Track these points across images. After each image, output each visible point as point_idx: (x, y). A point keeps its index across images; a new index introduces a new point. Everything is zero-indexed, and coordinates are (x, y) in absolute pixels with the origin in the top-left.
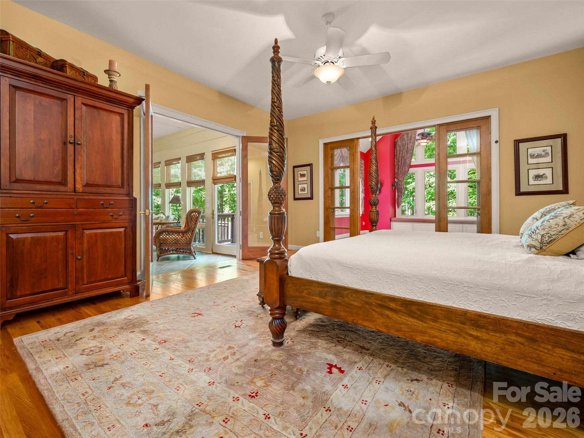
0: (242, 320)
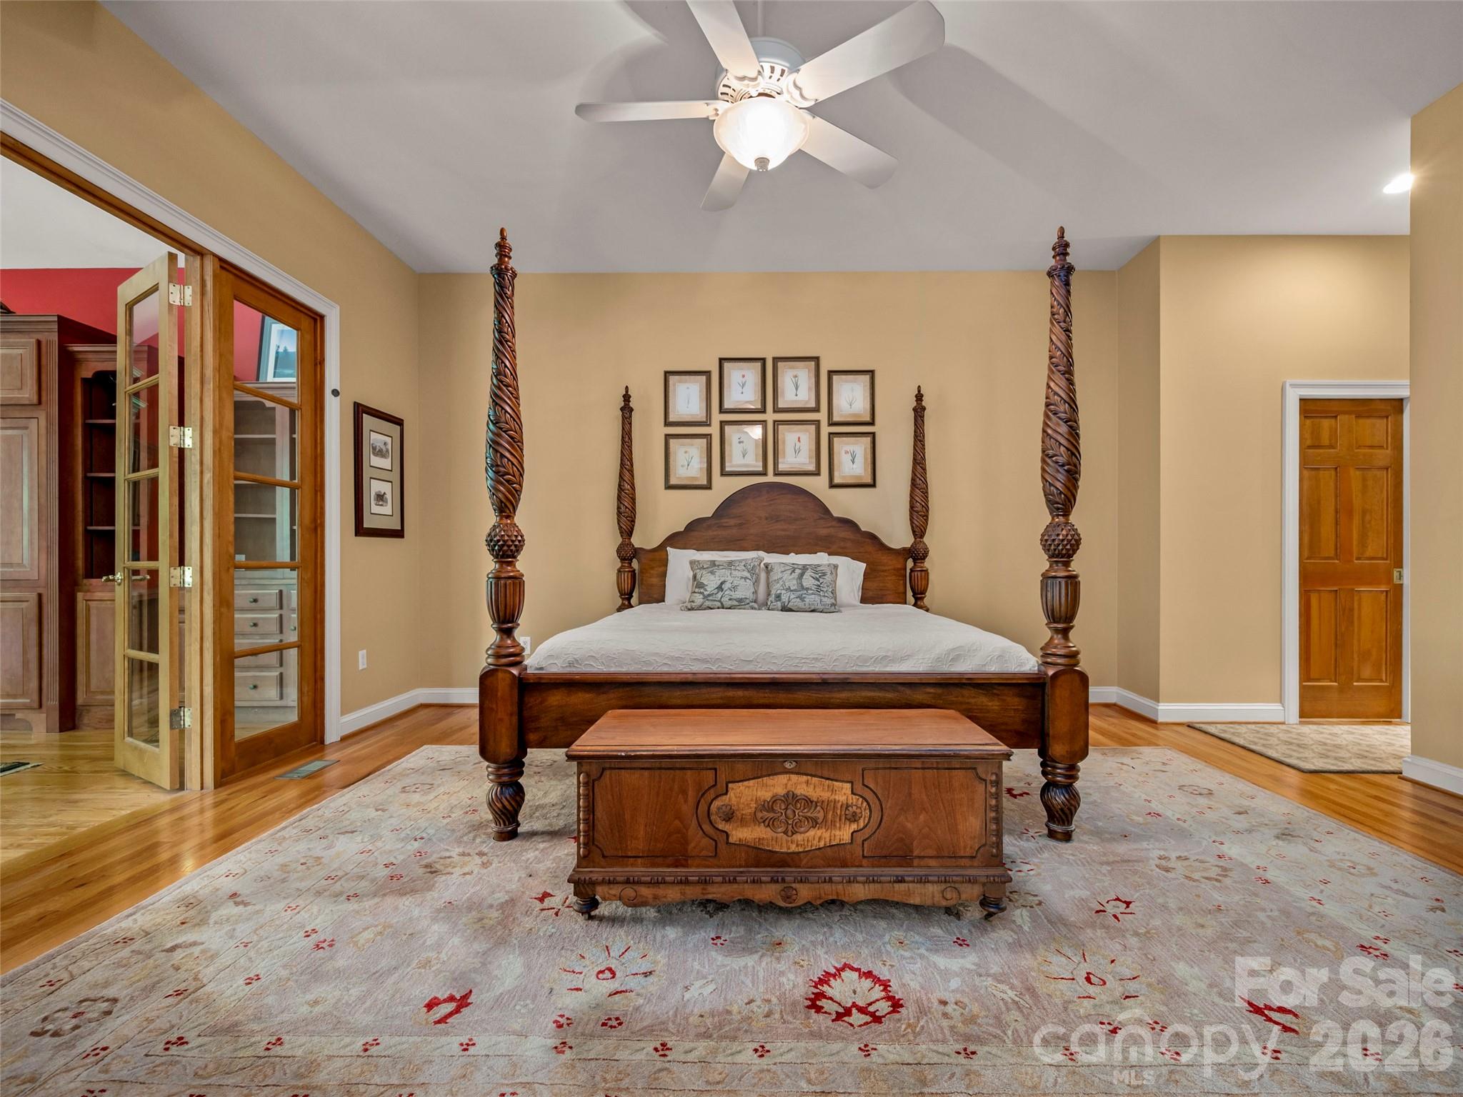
0: (1097, 912)
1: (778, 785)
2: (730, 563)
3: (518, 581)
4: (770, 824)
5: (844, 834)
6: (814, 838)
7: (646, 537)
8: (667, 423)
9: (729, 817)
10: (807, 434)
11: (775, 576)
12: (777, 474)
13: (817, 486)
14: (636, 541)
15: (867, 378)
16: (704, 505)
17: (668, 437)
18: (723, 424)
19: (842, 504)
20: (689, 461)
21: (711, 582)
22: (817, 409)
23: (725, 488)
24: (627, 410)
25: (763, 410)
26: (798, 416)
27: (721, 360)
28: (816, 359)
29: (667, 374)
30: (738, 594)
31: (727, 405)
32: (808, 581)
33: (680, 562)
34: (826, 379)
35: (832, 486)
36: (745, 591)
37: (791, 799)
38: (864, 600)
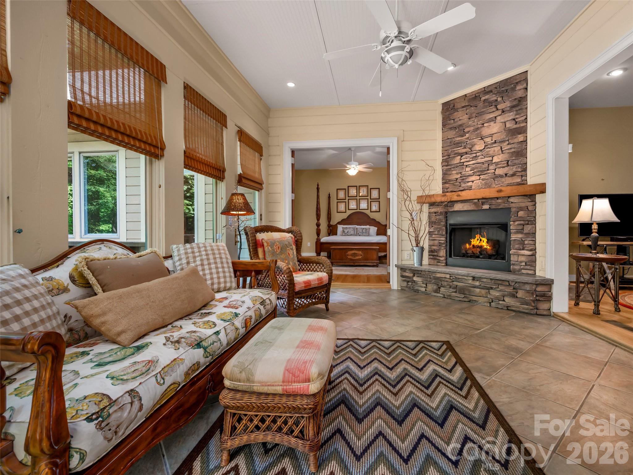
1: (353, 252)
2: (350, 228)
3: (320, 230)
4: (352, 256)
5: (361, 257)
6: (357, 258)
7: (333, 223)
8: (337, 199)
9: (348, 255)
10: (366, 202)
11: (358, 230)
12: (359, 209)
13: (367, 212)
14: (331, 223)
15: (378, 190)
16: (345, 216)
17: (337, 202)
18: (348, 199)
19: (372, 216)
20: (342, 207)
21: (346, 231)
22: (368, 196)
23: (349, 213)
24: (329, 197)
25: (357, 196)
26: (364, 198)
27: (348, 187)
28: (368, 186)
29: (337, 189)
30: (351, 233)
31: (349, 196)
32: (364, 231)
33: (340, 228)
34: (369, 190)
35: (371, 212)
36: (352, 233)
37: (355, 254)
38: (377, 235)
